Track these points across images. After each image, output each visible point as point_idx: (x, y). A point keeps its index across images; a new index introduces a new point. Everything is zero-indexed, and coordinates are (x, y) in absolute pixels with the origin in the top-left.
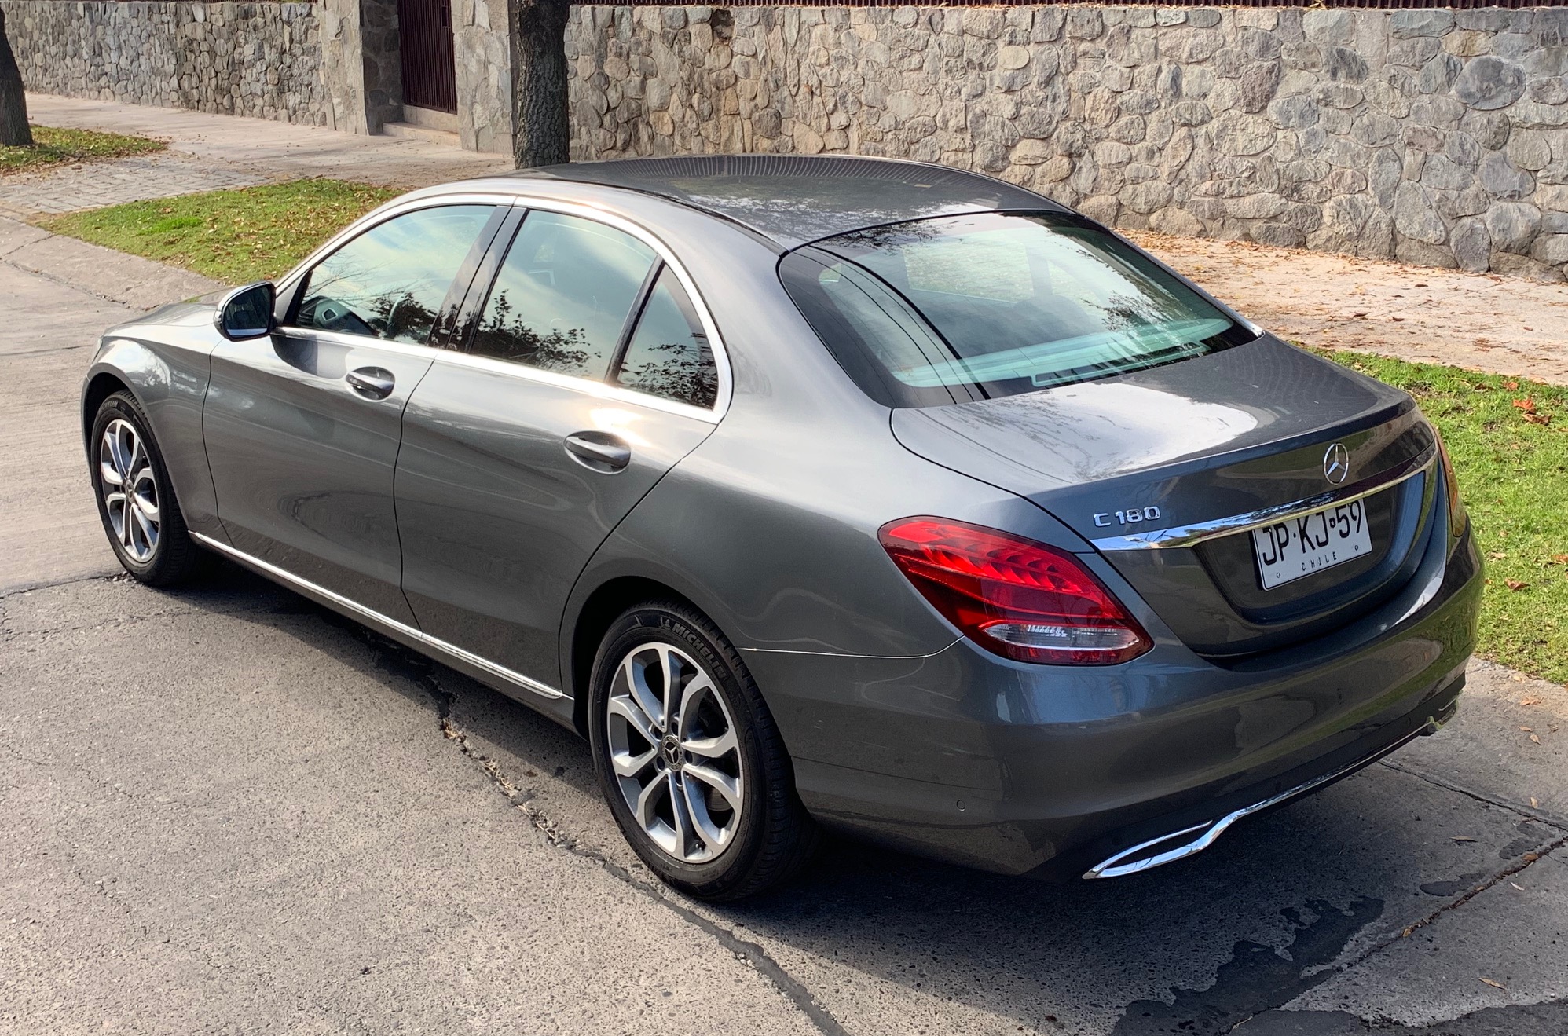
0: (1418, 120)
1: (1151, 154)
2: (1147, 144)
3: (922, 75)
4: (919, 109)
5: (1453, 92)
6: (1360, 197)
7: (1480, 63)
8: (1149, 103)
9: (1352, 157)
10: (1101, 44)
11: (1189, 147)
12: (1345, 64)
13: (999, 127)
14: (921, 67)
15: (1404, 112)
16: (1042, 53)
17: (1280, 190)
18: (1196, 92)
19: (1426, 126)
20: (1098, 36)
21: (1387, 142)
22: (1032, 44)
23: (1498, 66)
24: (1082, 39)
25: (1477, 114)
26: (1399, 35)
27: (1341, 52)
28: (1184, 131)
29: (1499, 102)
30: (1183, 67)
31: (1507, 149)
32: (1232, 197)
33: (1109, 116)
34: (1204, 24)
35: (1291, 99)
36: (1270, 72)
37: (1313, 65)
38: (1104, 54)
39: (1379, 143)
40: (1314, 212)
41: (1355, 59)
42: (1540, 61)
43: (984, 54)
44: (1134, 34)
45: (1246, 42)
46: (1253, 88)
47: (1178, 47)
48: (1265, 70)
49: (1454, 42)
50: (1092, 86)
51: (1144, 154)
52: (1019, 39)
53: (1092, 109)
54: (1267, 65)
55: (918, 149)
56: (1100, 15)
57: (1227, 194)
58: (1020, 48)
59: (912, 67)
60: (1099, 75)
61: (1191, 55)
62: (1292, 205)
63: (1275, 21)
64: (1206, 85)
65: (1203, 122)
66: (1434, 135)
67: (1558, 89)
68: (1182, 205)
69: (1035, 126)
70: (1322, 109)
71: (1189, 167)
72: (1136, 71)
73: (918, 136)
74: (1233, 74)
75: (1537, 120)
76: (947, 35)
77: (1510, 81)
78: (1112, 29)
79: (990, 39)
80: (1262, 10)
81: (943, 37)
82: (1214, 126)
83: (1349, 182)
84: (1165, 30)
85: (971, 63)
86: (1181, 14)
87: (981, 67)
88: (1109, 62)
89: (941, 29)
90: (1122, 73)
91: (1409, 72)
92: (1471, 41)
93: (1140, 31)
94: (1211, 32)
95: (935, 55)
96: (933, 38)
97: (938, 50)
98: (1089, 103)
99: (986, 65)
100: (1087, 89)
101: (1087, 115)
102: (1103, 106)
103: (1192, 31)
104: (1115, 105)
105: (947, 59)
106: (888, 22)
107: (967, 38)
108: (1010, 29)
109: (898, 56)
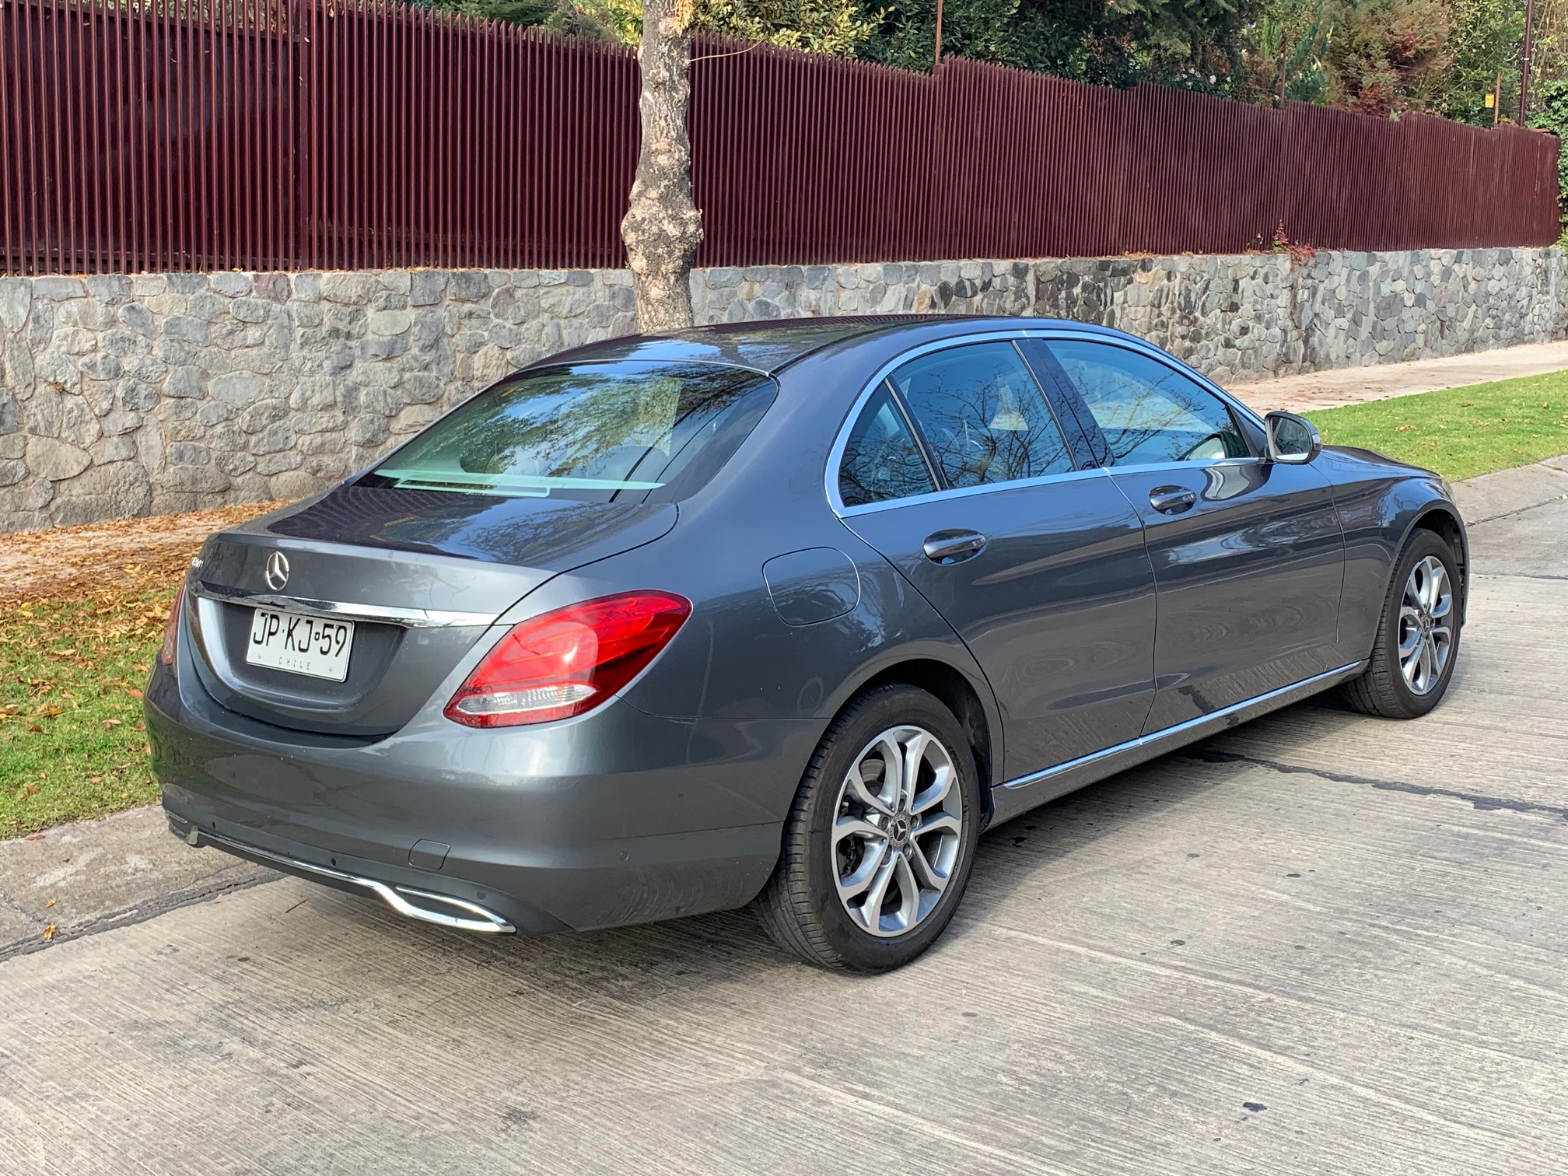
3: (265, 350)
4: (261, 391)
7: (758, 303)
10: (486, 305)
13: (381, 398)
14: (262, 343)
16: (425, 316)
20: (483, 297)
22: (409, 309)
23: (768, 305)
24: (464, 301)
26: (714, 287)
30: (562, 321)
34: (580, 283)
38: (489, 313)
43: (350, 323)
44: (518, 294)
45: (613, 297)
47: (559, 303)
48: (628, 319)
49: (745, 287)
50: (482, 344)
52: (394, 301)
53: (484, 367)
54: (630, 314)
55: (262, 439)
56: (484, 277)
58: (398, 312)
59: (249, 342)
60: (486, 334)
61: (570, 311)
64: (583, 335)
69: (424, 390)
72: (523, 328)
73: (264, 422)
74: (604, 324)
76: (296, 304)
78: (497, 290)
79: (358, 307)
81: (293, 306)
84: (547, 289)
85: (335, 333)
86: (562, 273)
87: (348, 336)
88: (496, 321)
89: (288, 297)
90: (511, 330)
91: (718, 312)
92: (752, 289)
93: (524, 291)
94: (585, 289)
95: (282, 326)
96: (277, 307)
97: (286, 321)
98: (478, 361)
99: (354, 332)
100: (475, 347)
101: (477, 374)
102: (494, 362)
103: (571, 289)
104: (505, 361)
105: (301, 331)
106: (203, 291)
107: (325, 306)
108: (384, 294)
109: (224, 331)
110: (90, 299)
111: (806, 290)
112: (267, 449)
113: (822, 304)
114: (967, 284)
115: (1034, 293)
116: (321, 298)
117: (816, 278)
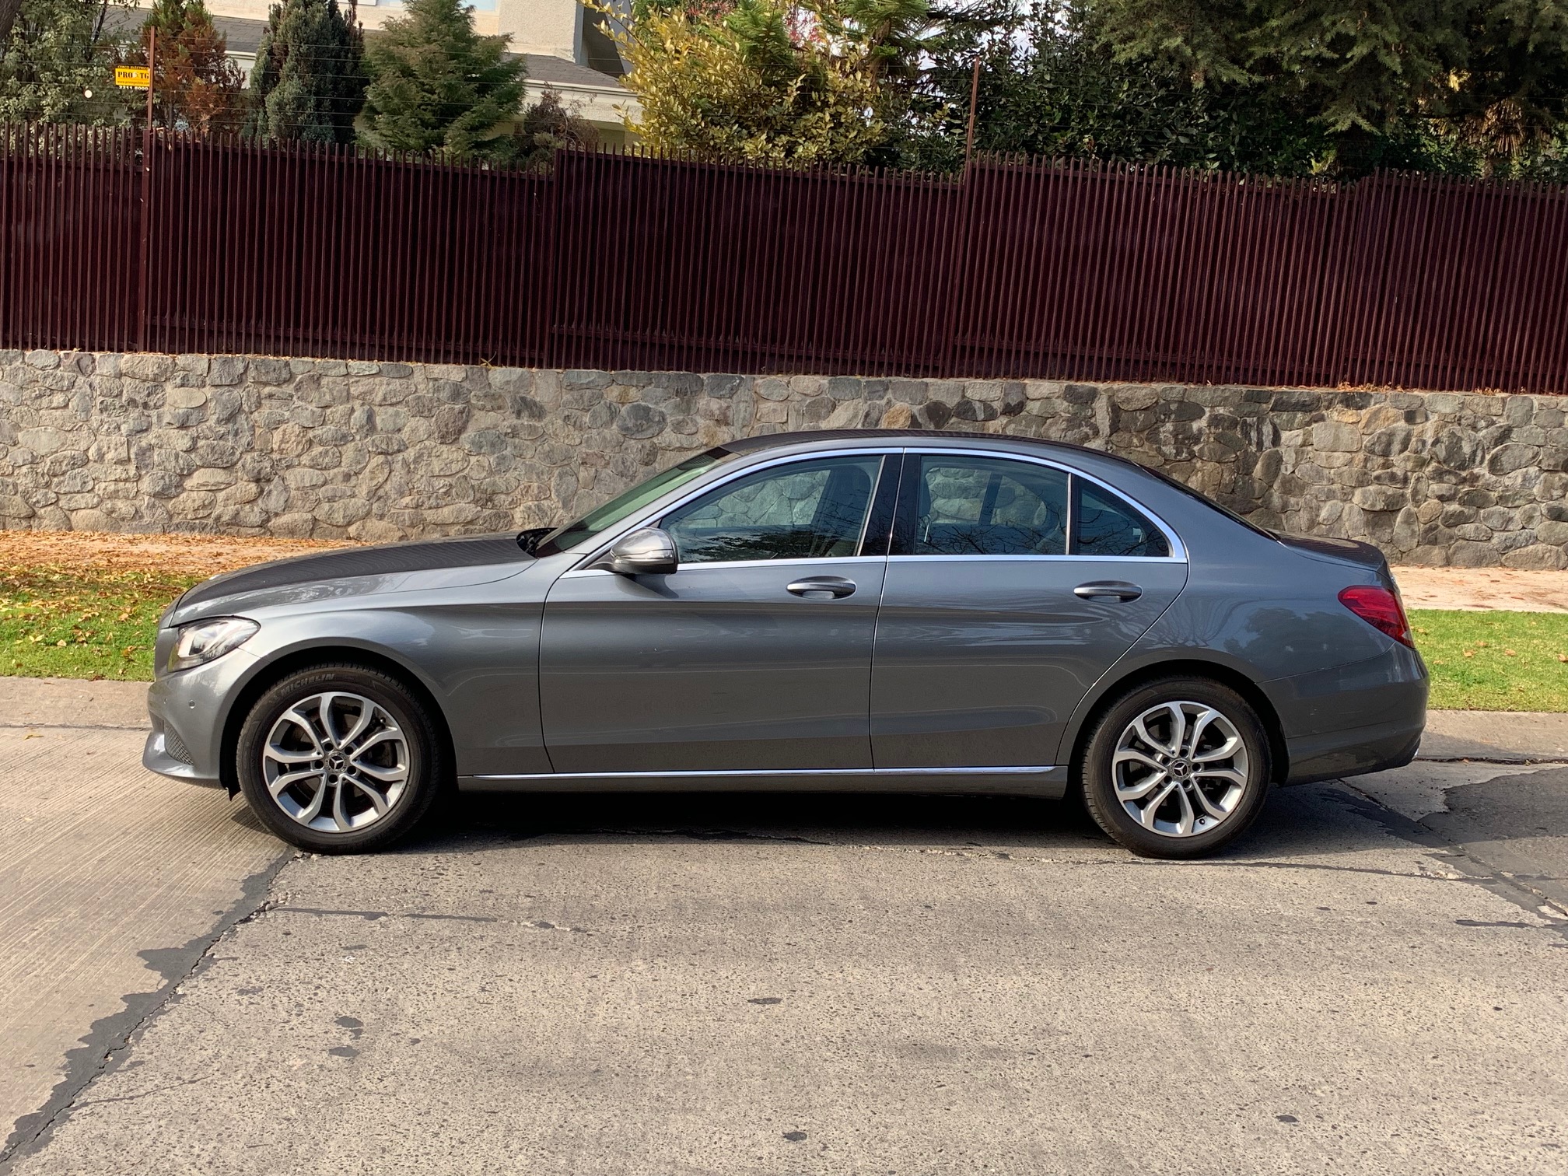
0: (589, 446)
1: (347, 477)
2: (344, 469)
3: (67, 413)
4: (63, 444)
5: (614, 426)
6: (545, 503)
7: (633, 406)
8: (344, 437)
9: (537, 474)
10: (289, 389)
11: (387, 471)
12: (527, 407)
13: (172, 458)
14: (66, 406)
15: (578, 441)
16: (221, 395)
17: (476, 502)
18: (391, 428)
19: (596, 450)
20: (285, 382)
21: (566, 462)
22: (208, 387)
23: (647, 410)
24: (266, 384)
25: (633, 441)
26: (571, 387)
27: (523, 399)
28: (381, 458)
29: (649, 433)
30: (376, 409)
31: (656, 465)
32: (430, 508)
33: (300, 447)
34: (397, 375)
35: (482, 433)
36: (461, 412)
37: (500, 408)
38: (292, 396)
39: (559, 464)
40: (506, 515)
41: (535, 404)
42: (677, 406)
43: (149, 395)
44: (324, 381)
45: (437, 390)
46: (447, 425)
47: (371, 392)
48: (457, 411)
49: (613, 393)
50: (280, 422)
51: (340, 478)
52: (192, 381)
53: (282, 442)
54: (458, 407)
55: (63, 481)
56: (287, 364)
57: (426, 505)
58: (195, 390)
59: (54, 405)
60: (287, 414)
61: (385, 399)
62: (487, 512)
63: (464, 375)
64: (400, 422)
65: (399, 451)
66: (603, 456)
67: (690, 424)
68: (381, 517)
69: (216, 456)
70: (509, 440)
71: (388, 487)
72: (328, 411)
73: (65, 468)
74: (426, 413)
75: (678, 445)
76: (99, 378)
77: (657, 419)
78: (300, 376)
79: (157, 383)
80: (451, 366)
81: (96, 380)
82: (410, 454)
83: (536, 492)
84: (357, 379)
85: (132, 402)
86: (373, 366)
87: (146, 405)
88: (298, 403)
89: (92, 372)
90: (313, 412)
91: (579, 413)
92: (626, 393)
93: (331, 379)
94: (404, 381)
95: (84, 395)
96: (81, 379)
97: (89, 390)
98: (277, 436)
99: (152, 404)
100: (274, 425)
101: (275, 447)
102: (293, 439)
103: (385, 380)
104: (307, 438)
105: (101, 399)
106: (18, 363)
107: (126, 380)
108: (182, 374)
109: (33, 395)
111: (707, 398)
112: (67, 489)
113: (730, 414)
114: (977, 405)
115: (1107, 422)
116: (120, 375)
117: (720, 387)
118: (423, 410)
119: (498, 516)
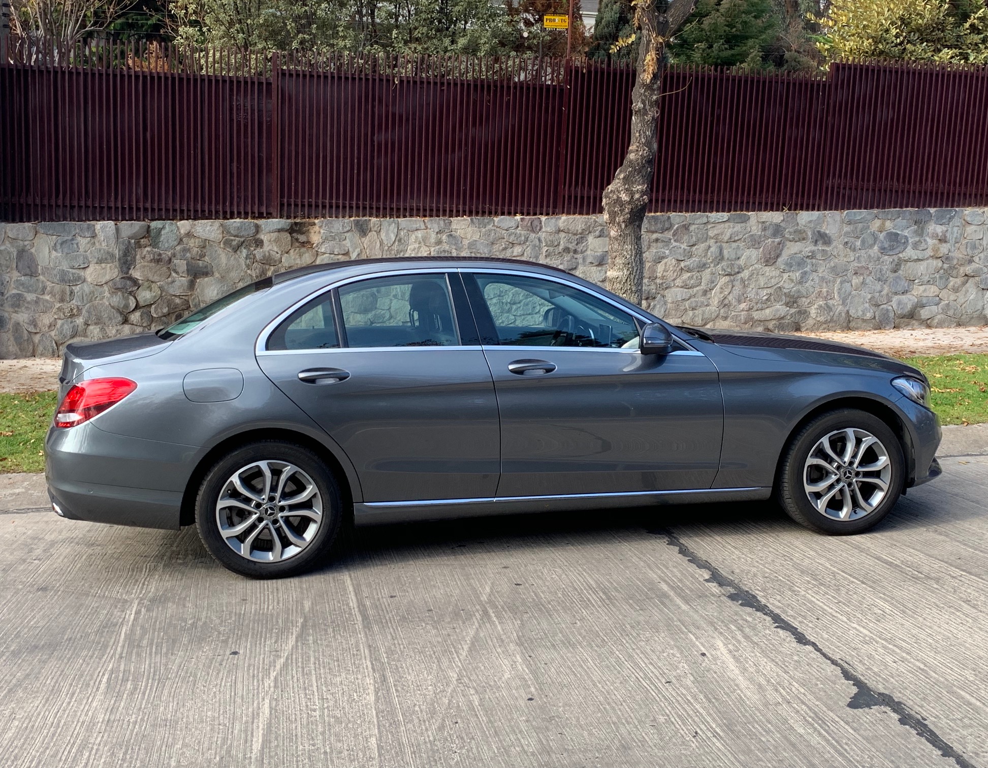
0: (859, 262)
1: (705, 293)
2: (703, 286)
5: (876, 247)
6: (831, 302)
7: (888, 233)
8: (704, 265)
9: (826, 282)
10: (669, 235)
11: (730, 287)
12: (822, 238)
15: (852, 259)
17: (787, 304)
18: (734, 257)
19: (864, 264)
20: (667, 230)
21: (844, 274)
23: (897, 235)
24: (653, 232)
25: (886, 257)
26: (850, 223)
27: (819, 232)
28: (727, 278)
29: (897, 251)
30: (724, 245)
31: (900, 272)
32: (757, 310)
33: (675, 274)
34: (740, 221)
35: (792, 257)
36: (779, 244)
37: (804, 239)
38: (670, 239)
39: (841, 275)
40: (805, 312)
41: (826, 234)
42: (916, 232)
43: (577, 245)
44: (692, 228)
45: (764, 229)
46: (770, 253)
47: (722, 233)
48: (776, 243)
49: (877, 223)
50: (663, 258)
51: (700, 293)
53: (664, 271)
54: (777, 240)
56: (669, 218)
57: (755, 308)
60: (667, 252)
61: (730, 238)
62: (793, 311)
63: (782, 218)
64: (739, 253)
65: (738, 273)
66: (868, 268)
67: (923, 243)
68: (725, 318)
70: (809, 261)
71: (730, 298)
72: (694, 248)
73: (521, 298)
74: (756, 246)
75: (916, 258)
77: (903, 241)
78: (677, 226)
79: (581, 237)
80: (774, 213)
81: (542, 235)
82: (745, 274)
83: (825, 294)
84: (713, 225)
85: (566, 250)
86: (725, 215)
87: (575, 252)
88: (675, 244)
89: (540, 230)
90: (685, 250)
91: (853, 240)
92: (883, 224)
93: (697, 226)
94: (743, 225)
95: (535, 246)
96: (532, 236)
97: (538, 243)
98: (660, 268)
99: (579, 250)
100: (659, 259)
101: (659, 275)
102: (671, 269)
103: (731, 224)
104: (680, 267)
105: (546, 248)
106: (491, 226)
107: (562, 235)
108: (600, 228)
109: (501, 248)
110: (428, 230)
111: (934, 225)
112: (522, 312)
113: (948, 235)
116: (559, 231)
117: (943, 217)
118: (755, 242)
119: (800, 312)
